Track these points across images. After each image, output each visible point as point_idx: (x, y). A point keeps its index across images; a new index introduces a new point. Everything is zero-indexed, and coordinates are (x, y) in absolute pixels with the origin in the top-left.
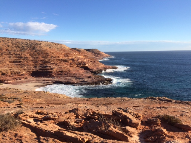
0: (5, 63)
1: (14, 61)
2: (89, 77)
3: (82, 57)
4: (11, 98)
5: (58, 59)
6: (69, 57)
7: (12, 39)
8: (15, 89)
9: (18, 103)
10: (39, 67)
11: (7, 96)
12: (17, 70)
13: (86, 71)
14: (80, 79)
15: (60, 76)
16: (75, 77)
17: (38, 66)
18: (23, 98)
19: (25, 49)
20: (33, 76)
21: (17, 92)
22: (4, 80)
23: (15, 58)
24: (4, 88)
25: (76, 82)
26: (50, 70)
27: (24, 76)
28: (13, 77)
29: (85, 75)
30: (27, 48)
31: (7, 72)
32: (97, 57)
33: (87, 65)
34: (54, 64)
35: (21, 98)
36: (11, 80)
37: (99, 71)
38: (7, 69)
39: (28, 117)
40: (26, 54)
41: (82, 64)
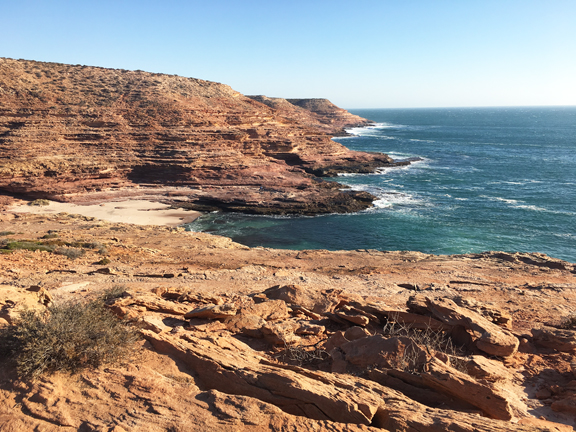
0: (55, 139)
1: (78, 135)
2: (302, 187)
3: (280, 125)
4: (76, 245)
5: (208, 129)
6: (240, 123)
7: (72, 69)
8: (86, 219)
9: (97, 258)
10: (152, 154)
11: (64, 239)
12: (89, 163)
13: (291, 168)
14: (275, 191)
15: (213, 181)
16: (257, 185)
17: (150, 151)
18: (111, 244)
19: (111, 98)
20: (136, 182)
21: (93, 226)
22: (53, 190)
23: (83, 127)
24: (55, 213)
25: (260, 202)
26: (185, 162)
27: (109, 181)
28: (77, 183)
29: (289, 179)
30: (117, 95)
31: (60, 168)
32: (326, 126)
33: (295, 150)
34: (197, 144)
35: (104, 245)
36: (73, 192)
37: (331, 167)
38: (60, 157)
39: (144, 309)
40: (113, 113)
41: (281, 147)
